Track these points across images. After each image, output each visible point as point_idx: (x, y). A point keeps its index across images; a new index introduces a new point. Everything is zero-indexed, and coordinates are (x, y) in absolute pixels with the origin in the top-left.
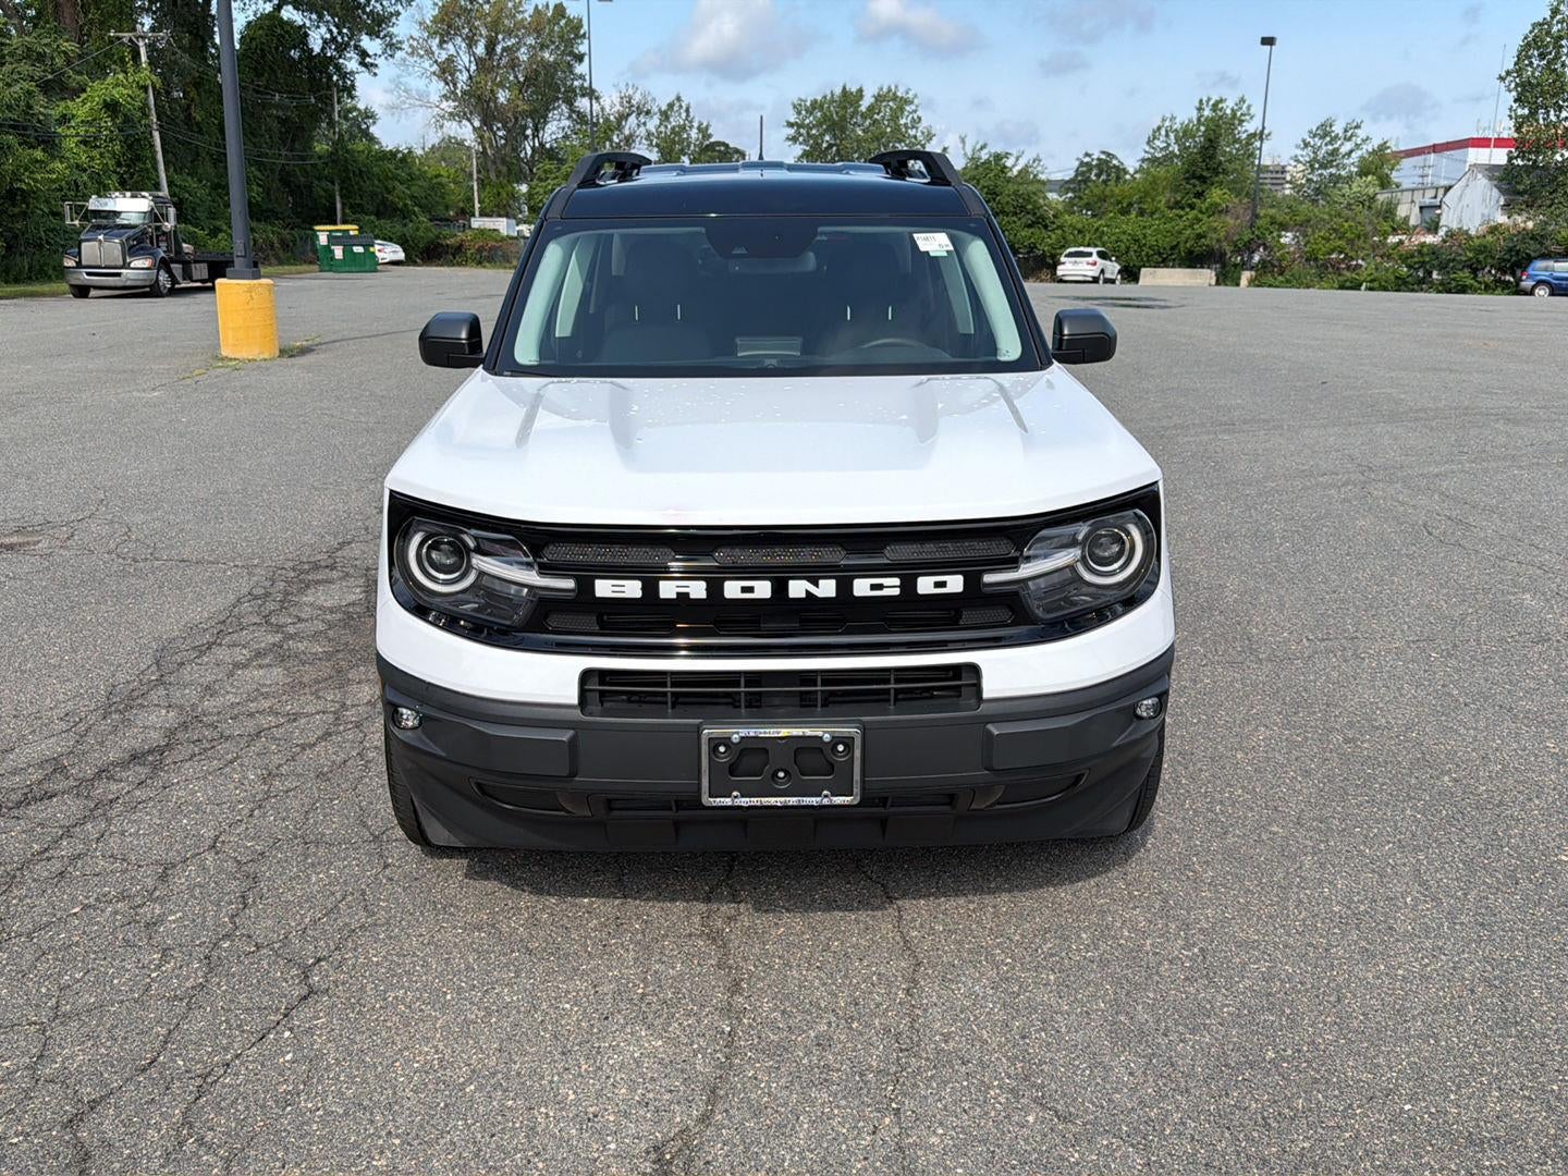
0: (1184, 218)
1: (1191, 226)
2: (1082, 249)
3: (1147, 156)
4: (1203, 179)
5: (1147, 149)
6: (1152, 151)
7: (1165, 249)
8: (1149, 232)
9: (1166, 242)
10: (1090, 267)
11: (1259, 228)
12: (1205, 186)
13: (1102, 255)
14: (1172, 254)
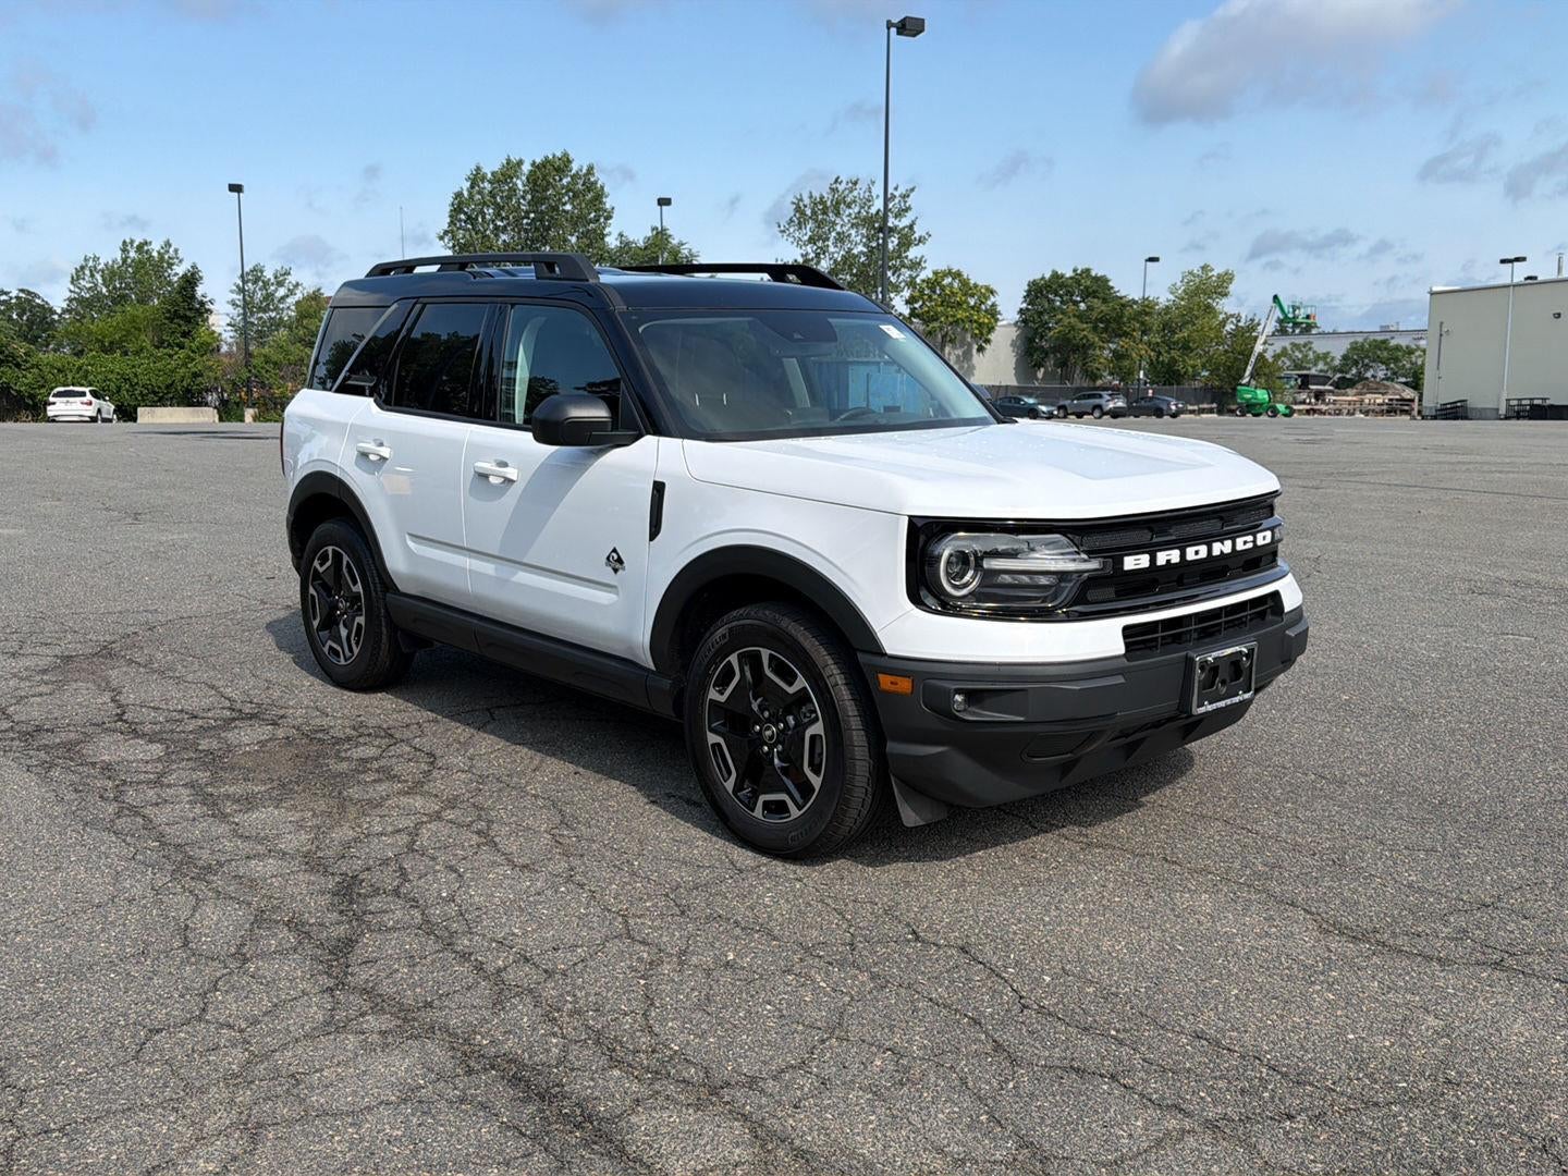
0: (176, 357)
1: (185, 365)
2: (71, 388)
3: (73, 295)
4: (188, 320)
5: (72, 288)
6: (77, 290)
7: (159, 387)
8: (139, 370)
9: (162, 381)
10: (85, 407)
11: (255, 367)
12: (190, 326)
13: (95, 394)
14: (168, 393)
